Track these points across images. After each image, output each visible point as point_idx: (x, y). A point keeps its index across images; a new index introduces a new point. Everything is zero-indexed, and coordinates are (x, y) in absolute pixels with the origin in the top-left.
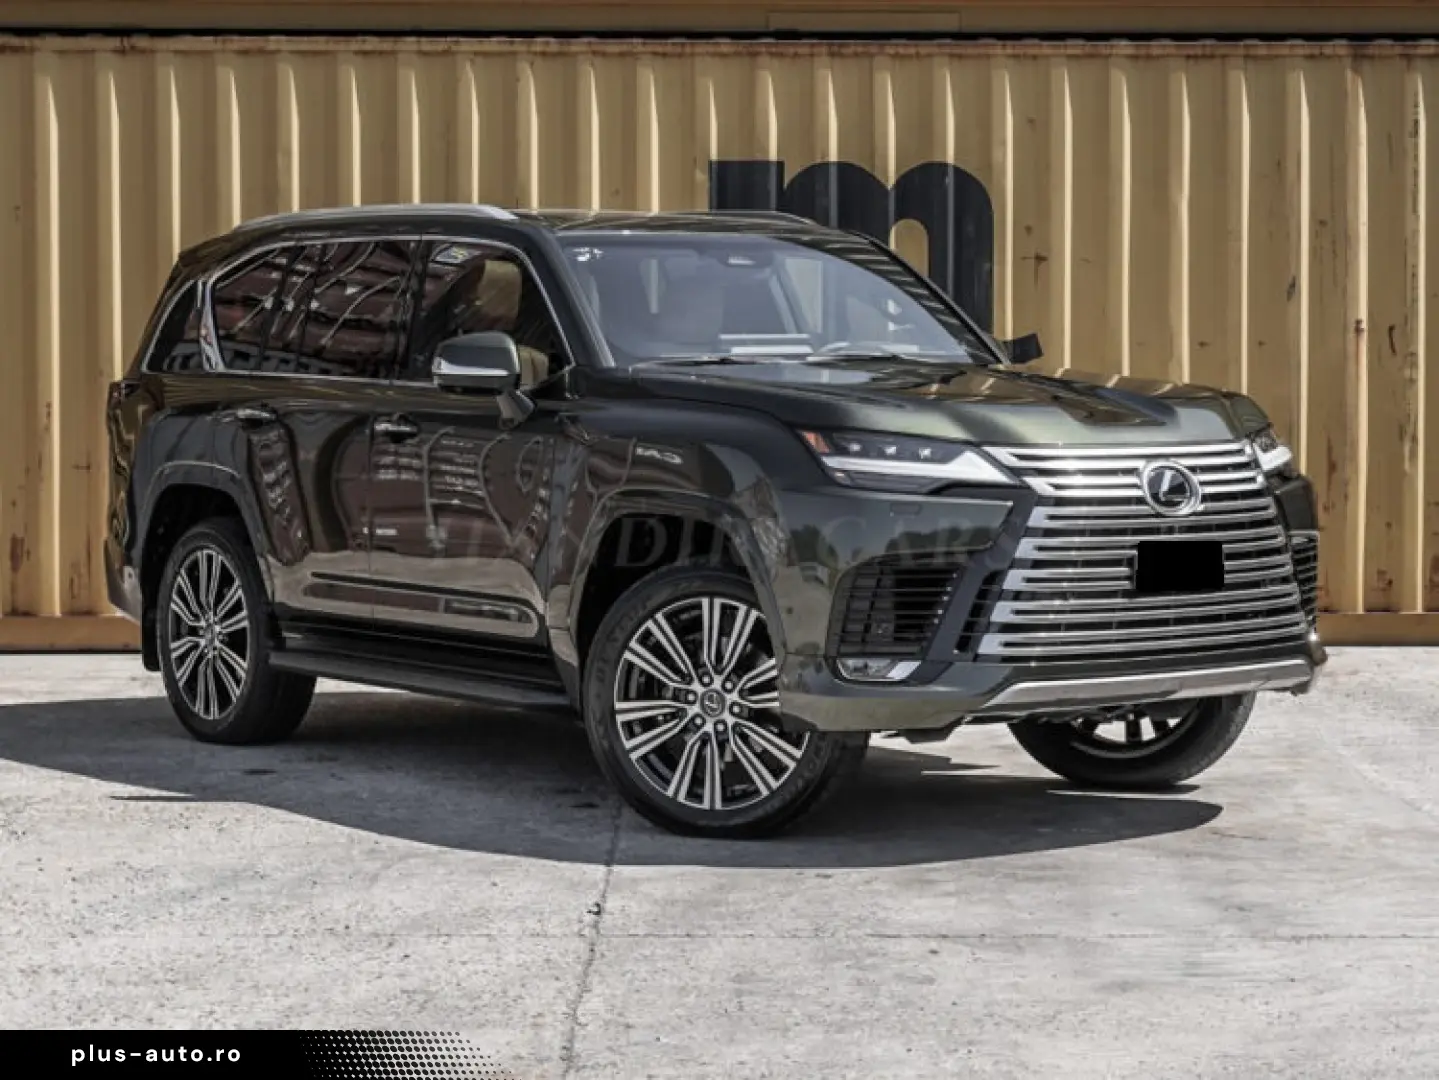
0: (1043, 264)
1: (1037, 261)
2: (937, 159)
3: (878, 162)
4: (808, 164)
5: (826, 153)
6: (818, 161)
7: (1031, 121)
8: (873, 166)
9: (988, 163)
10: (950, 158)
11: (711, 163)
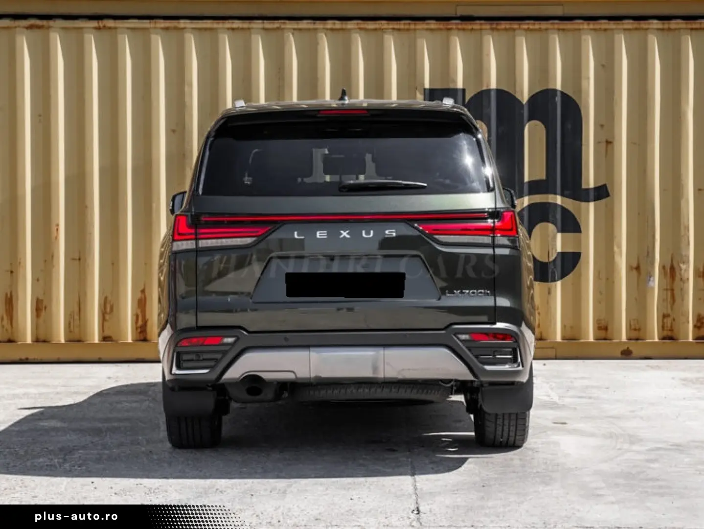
0: (609, 146)
1: (607, 144)
2: (551, 87)
3: (518, 89)
4: (479, 90)
5: (489, 84)
6: (485, 88)
7: (603, 66)
8: (515, 91)
9: (579, 89)
10: (559, 87)
11: (425, 89)
